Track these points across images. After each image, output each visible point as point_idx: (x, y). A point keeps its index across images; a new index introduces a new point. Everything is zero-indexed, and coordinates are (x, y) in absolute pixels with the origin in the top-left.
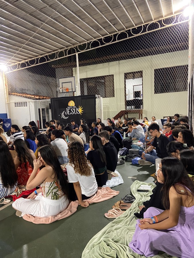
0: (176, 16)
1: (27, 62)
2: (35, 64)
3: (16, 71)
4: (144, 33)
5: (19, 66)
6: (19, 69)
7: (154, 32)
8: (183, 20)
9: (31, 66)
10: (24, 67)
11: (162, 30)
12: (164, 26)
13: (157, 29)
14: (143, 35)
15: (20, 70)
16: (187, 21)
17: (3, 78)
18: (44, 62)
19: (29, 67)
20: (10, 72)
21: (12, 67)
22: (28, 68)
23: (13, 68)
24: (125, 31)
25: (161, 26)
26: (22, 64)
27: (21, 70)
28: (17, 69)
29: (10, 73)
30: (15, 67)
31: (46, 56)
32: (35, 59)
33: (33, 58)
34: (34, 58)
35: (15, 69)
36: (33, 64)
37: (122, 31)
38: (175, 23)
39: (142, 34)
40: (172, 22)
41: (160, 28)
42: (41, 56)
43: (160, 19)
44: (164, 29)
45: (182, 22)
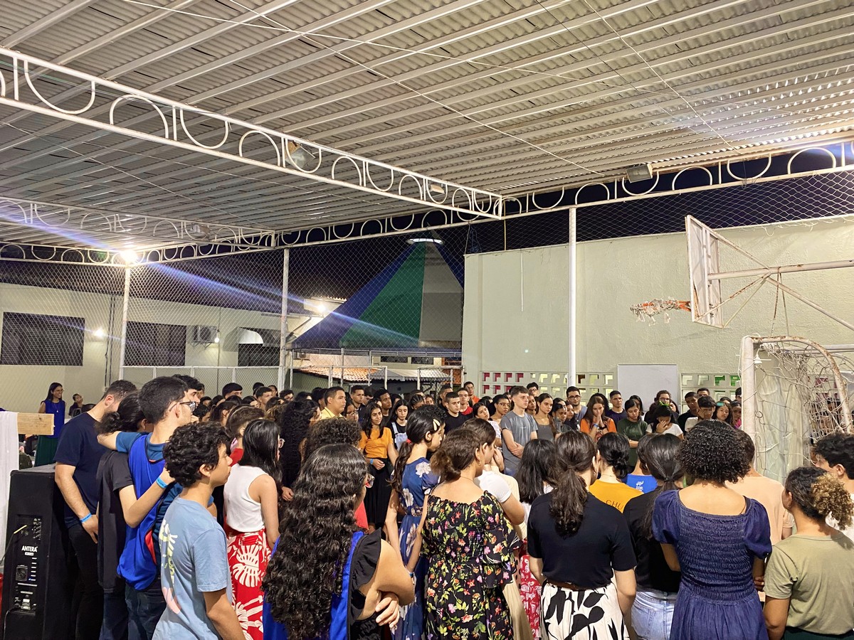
0: (110, 253)
4: (57, 262)
7: (75, 266)
8: (118, 263)
11: (87, 266)
12: (91, 262)
13: (79, 263)
14: (56, 264)
16: (123, 266)
24: (20, 246)
25: (87, 260)
37: (13, 243)
38: (108, 263)
39: (53, 262)
40: (103, 260)
41: (83, 263)
43: (86, 249)
44: (90, 266)
45: (115, 265)
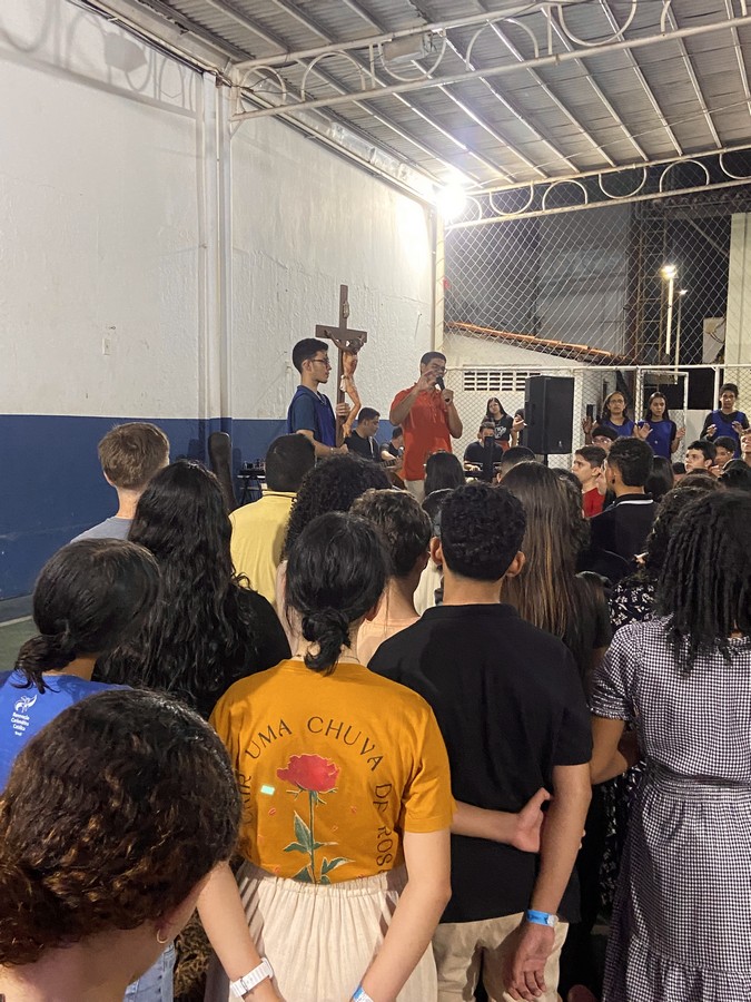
1: (590, 183)
2: (640, 194)
3: (516, 221)
5: (538, 199)
6: (538, 213)
9: (609, 203)
10: (572, 203)
15: (542, 217)
17: (434, 249)
18: (691, 186)
19: (599, 204)
20: (480, 221)
21: (496, 199)
22: (591, 209)
23: (501, 207)
26: (561, 187)
27: (552, 216)
28: (528, 211)
29: (479, 227)
30: (514, 199)
31: (711, 162)
32: (642, 169)
33: (634, 167)
34: (640, 165)
35: (515, 210)
36: (624, 193)
42: (682, 159)
